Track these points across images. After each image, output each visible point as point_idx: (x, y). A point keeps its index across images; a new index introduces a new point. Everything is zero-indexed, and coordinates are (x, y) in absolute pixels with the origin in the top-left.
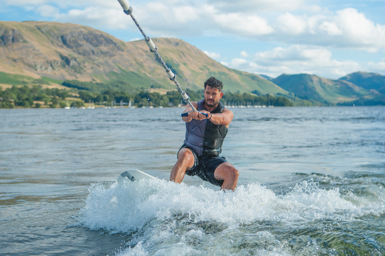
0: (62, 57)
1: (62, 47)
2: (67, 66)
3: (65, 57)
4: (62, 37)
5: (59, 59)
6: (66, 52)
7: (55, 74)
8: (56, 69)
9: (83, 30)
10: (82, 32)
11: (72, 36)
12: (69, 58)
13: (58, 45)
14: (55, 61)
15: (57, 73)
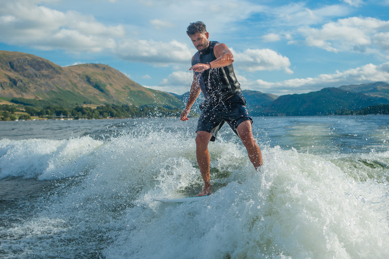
0: (10, 79)
1: (10, 71)
2: (14, 86)
3: (13, 79)
4: (10, 63)
5: (7, 81)
6: (13, 75)
7: (5, 93)
8: (6, 89)
9: (27, 57)
10: (26, 59)
11: (19, 62)
12: (16, 79)
13: (7, 69)
14: (5, 82)
15: (6, 92)
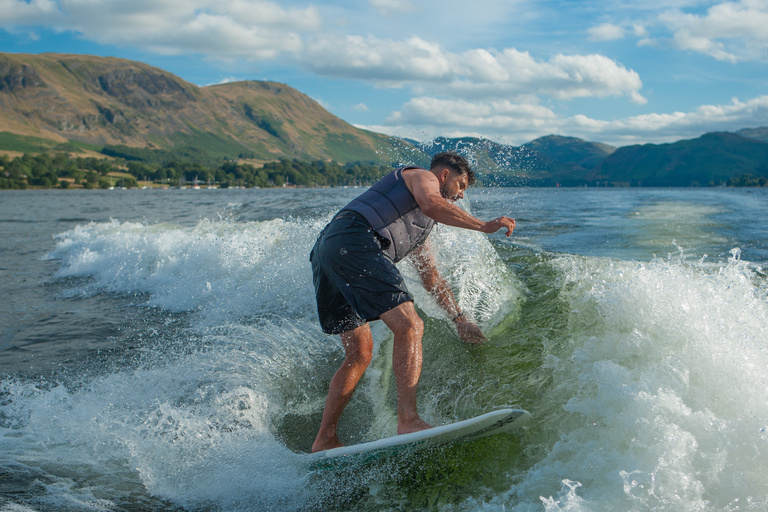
0: (101, 110)
1: (100, 94)
2: (109, 124)
3: (106, 109)
4: (101, 79)
5: (95, 112)
6: (106, 101)
7: (90, 135)
8: (93, 129)
9: (133, 68)
10: (131, 71)
11: (117, 77)
12: (112, 110)
13: (94, 91)
14: (91, 115)
15: (92, 134)
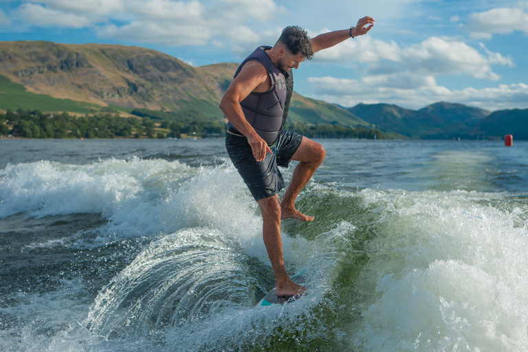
0: (129, 83)
1: (128, 72)
2: (134, 93)
3: (132, 83)
4: (128, 62)
5: (125, 85)
6: (132, 77)
7: (122, 101)
8: (124, 97)
9: (150, 54)
10: (148, 56)
11: (139, 61)
12: (137, 84)
13: (124, 70)
14: (122, 88)
15: (124, 100)
